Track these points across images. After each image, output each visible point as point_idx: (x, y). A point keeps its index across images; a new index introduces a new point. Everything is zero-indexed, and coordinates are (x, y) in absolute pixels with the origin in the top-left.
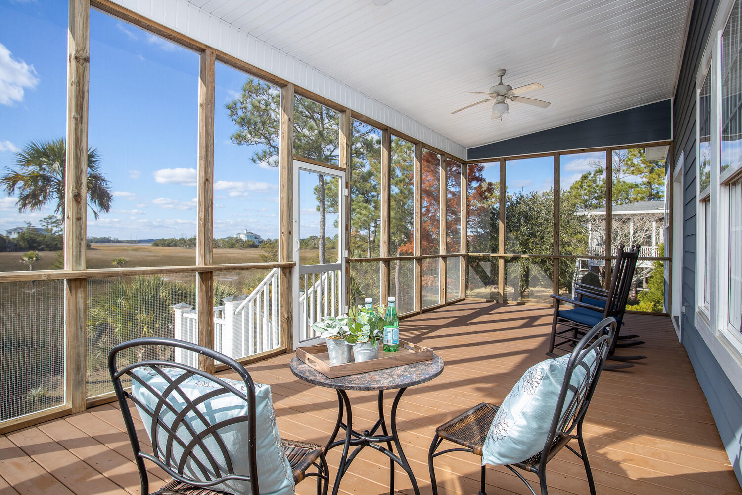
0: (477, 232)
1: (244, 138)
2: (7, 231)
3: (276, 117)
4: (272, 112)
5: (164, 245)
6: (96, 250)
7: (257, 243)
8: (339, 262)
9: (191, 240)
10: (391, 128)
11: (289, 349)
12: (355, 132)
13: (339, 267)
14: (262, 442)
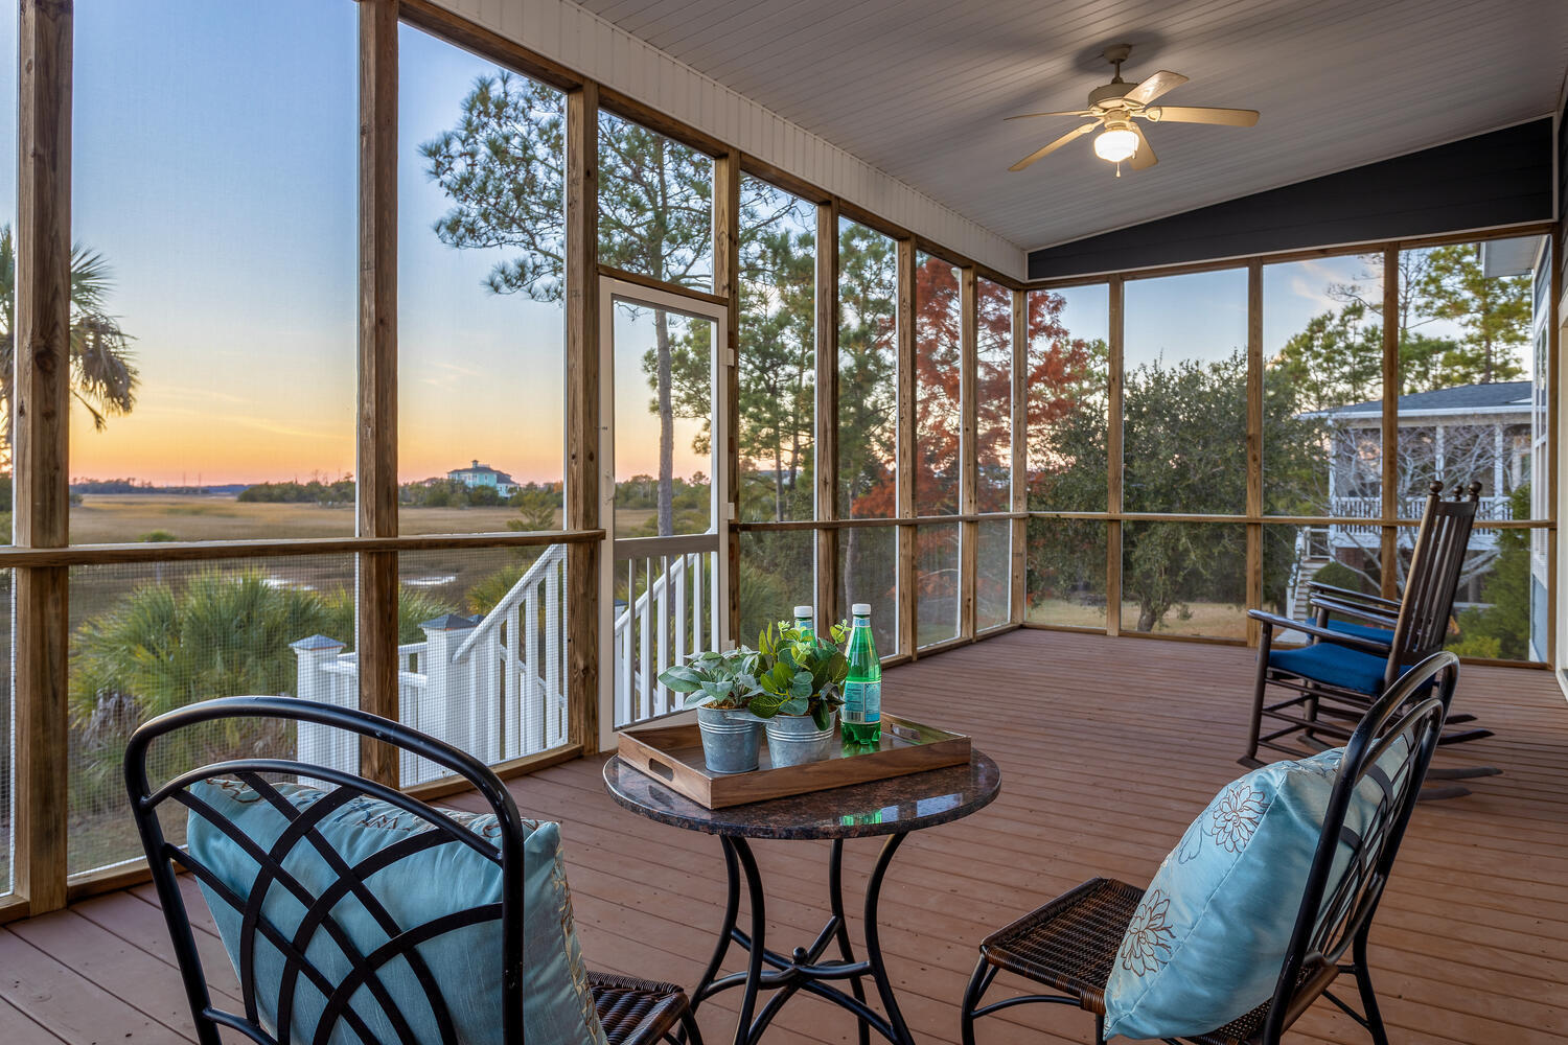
0: (1048, 463)
1: (472, 231)
3: (549, 179)
4: (538, 164)
7: (503, 494)
8: (712, 530)
9: (337, 486)
10: (838, 198)
11: (588, 748)
12: (744, 217)
13: (711, 544)
14: (536, 978)
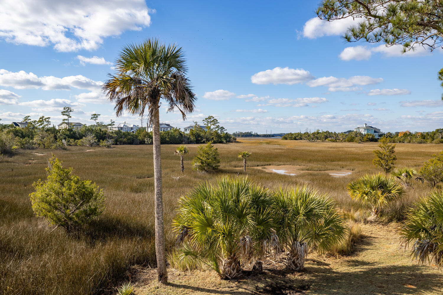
2: (184, 128)
5: (291, 139)
6: (240, 142)
7: (377, 137)
9: (314, 134)
